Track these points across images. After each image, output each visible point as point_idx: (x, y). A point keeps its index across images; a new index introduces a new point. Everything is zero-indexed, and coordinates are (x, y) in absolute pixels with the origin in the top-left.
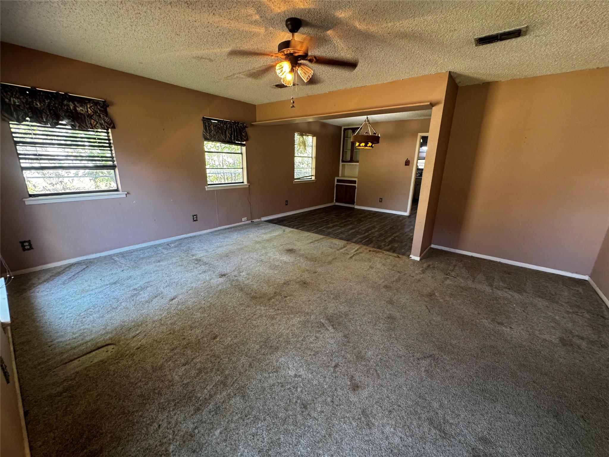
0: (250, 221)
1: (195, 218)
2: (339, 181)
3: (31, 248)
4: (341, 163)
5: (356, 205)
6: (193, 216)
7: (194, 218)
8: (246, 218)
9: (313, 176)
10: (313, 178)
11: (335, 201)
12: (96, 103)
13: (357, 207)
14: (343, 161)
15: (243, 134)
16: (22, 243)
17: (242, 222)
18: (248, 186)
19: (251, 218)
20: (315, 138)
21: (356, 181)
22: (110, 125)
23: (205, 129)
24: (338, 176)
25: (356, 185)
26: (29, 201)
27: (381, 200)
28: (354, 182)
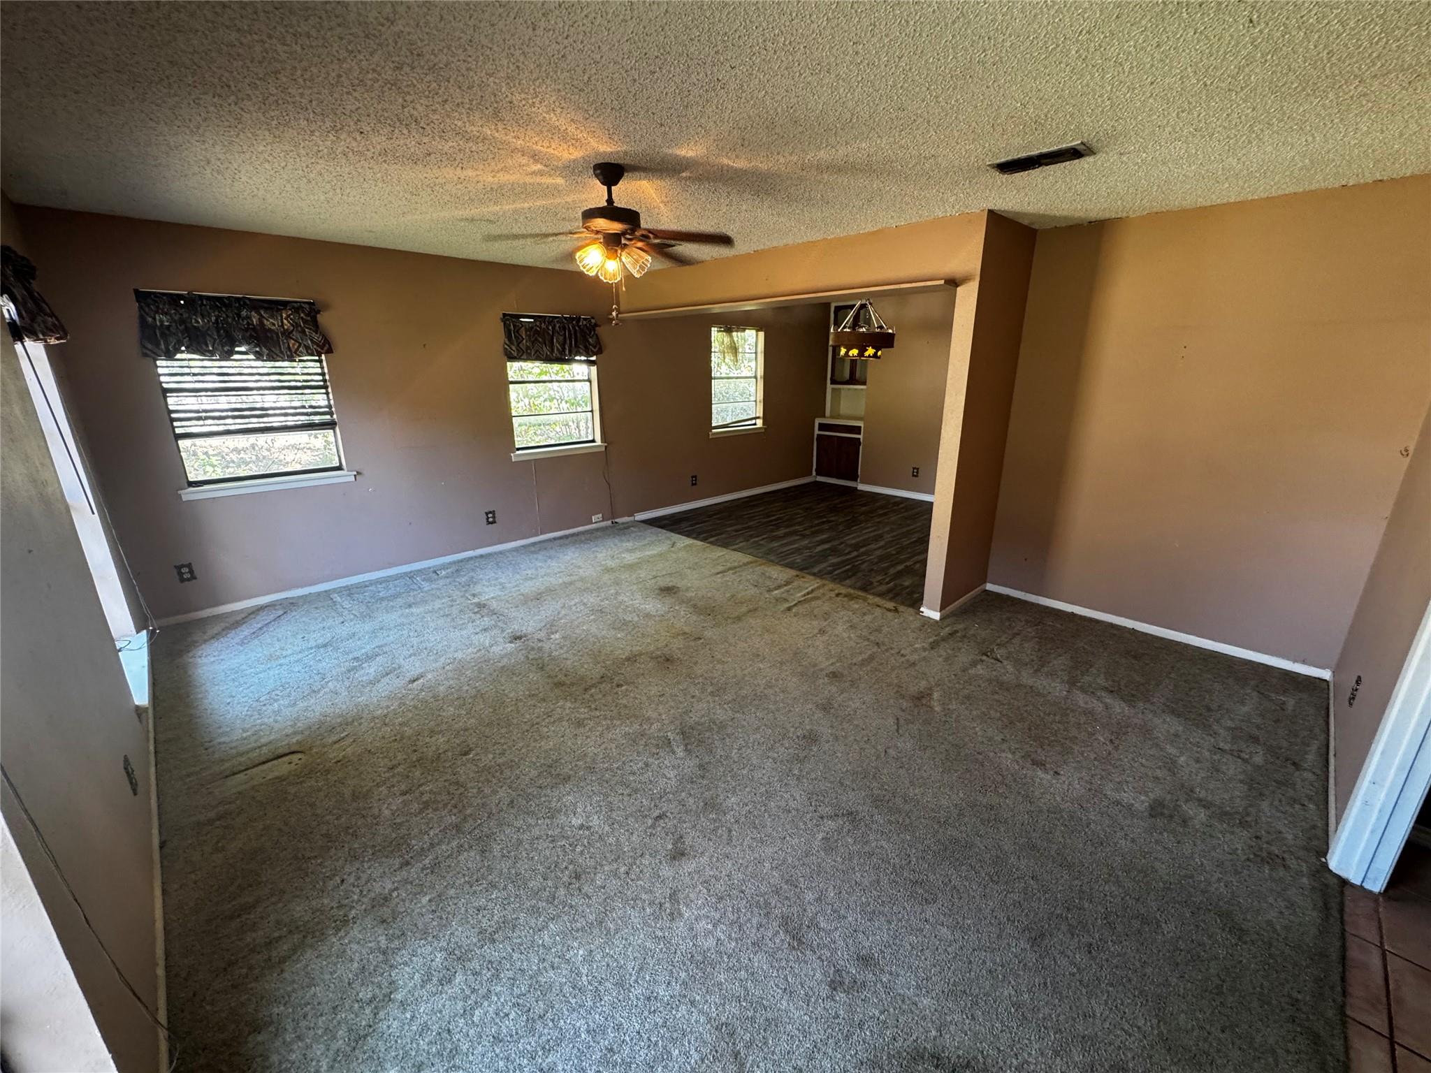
0: (610, 522)
1: (491, 517)
2: (823, 427)
3: (193, 577)
4: (829, 386)
5: (861, 482)
6: (487, 514)
7: (488, 518)
8: (601, 515)
9: (758, 418)
10: (760, 423)
11: (814, 473)
12: (296, 308)
13: (862, 487)
14: (833, 382)
15: (590, 340)
16: (179, 568)
17: (592, 523)
18: (604, 449)
19: (612, 514)
20: (762, 334)
21: (860, 427)
22: (324, 347)
23: (509, 336)
24: (823, 416)
25: (861, 437)
26: (189, 494)
27: (916, 473)
28: (857, 430)
